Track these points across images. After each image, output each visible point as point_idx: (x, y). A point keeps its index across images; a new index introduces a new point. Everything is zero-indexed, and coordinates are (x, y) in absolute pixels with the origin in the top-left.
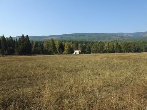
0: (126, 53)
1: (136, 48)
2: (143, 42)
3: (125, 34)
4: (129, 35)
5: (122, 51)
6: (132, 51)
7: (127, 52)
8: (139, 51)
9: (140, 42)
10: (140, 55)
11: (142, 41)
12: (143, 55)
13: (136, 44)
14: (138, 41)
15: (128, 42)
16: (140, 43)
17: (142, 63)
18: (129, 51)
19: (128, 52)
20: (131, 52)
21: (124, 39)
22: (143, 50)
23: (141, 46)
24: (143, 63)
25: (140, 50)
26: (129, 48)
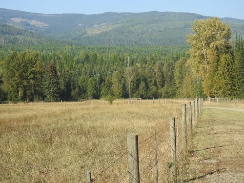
0: (22, 105)
1: (62, 81)
2: (88, 57)
3: (17, 16)
4: (33, 22)
5: (5, 94)
6: (47, 93)
7: (24, 99)
8: (73, 93)
9: (75, 58)
10: (70, 111)
11: (81, 54)
12: (81, 113)
13: (61, 66)
14: (67, 49)
15: (30, 52)
16: (78, 62)
17: (67, 149)
18: (32, 94)
19: (28, 97)
20: (43, 97)
21: (11, 37)
22: (85, 92)
23: (80, 74)
24: (73, 145)
25: (77, 90)
26: (32, 82)
